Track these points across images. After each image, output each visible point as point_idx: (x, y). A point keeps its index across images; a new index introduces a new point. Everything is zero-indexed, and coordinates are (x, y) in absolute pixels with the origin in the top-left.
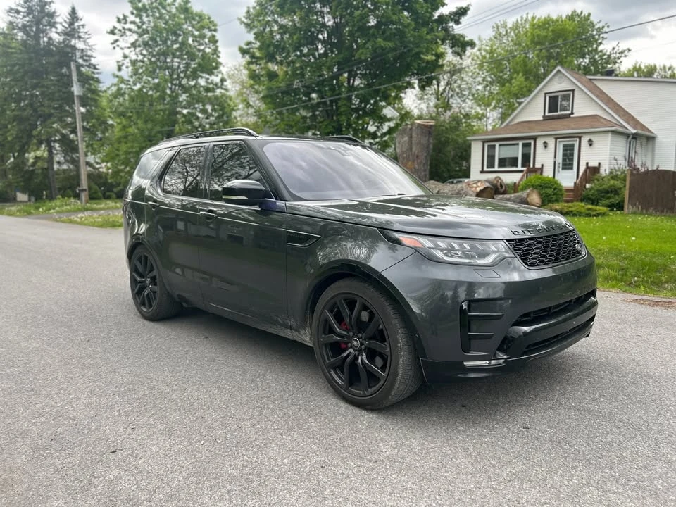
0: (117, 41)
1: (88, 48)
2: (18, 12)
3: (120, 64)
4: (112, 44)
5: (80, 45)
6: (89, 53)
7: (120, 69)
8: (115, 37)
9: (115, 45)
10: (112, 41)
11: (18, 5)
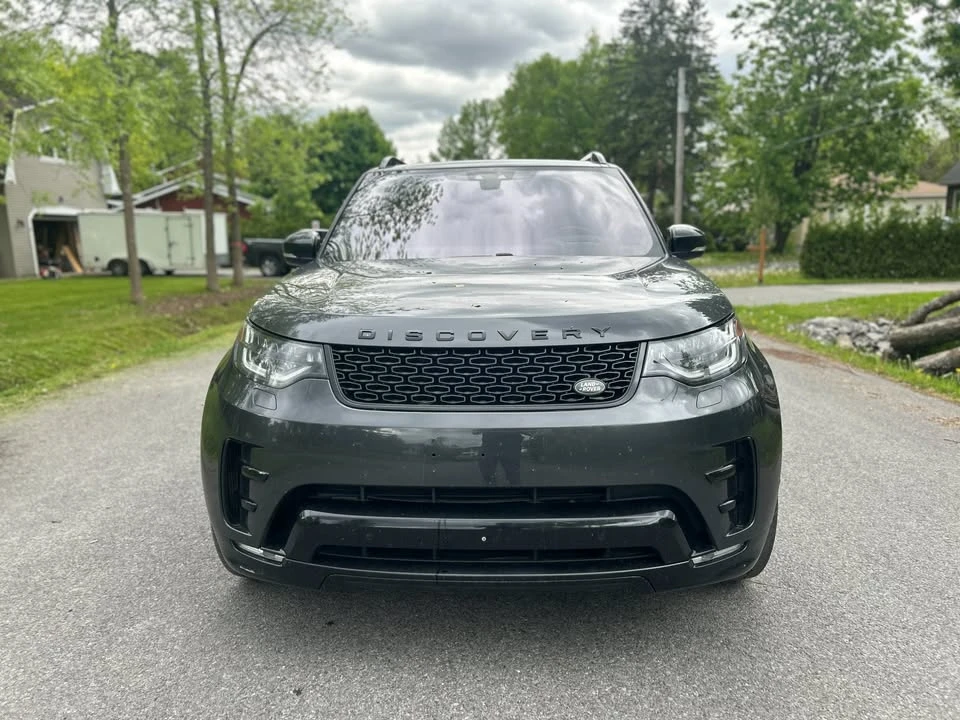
0: (742, 25)
1: (707, 43)
2: (632, 13)
3: (743, 58)
4: (733, 32)
5: (699, 42)
6: (708, 51)
7: (740, 66)
8: (738, 21)
9: (737, 33)
10: (732, 28)
11: (632, 5)
